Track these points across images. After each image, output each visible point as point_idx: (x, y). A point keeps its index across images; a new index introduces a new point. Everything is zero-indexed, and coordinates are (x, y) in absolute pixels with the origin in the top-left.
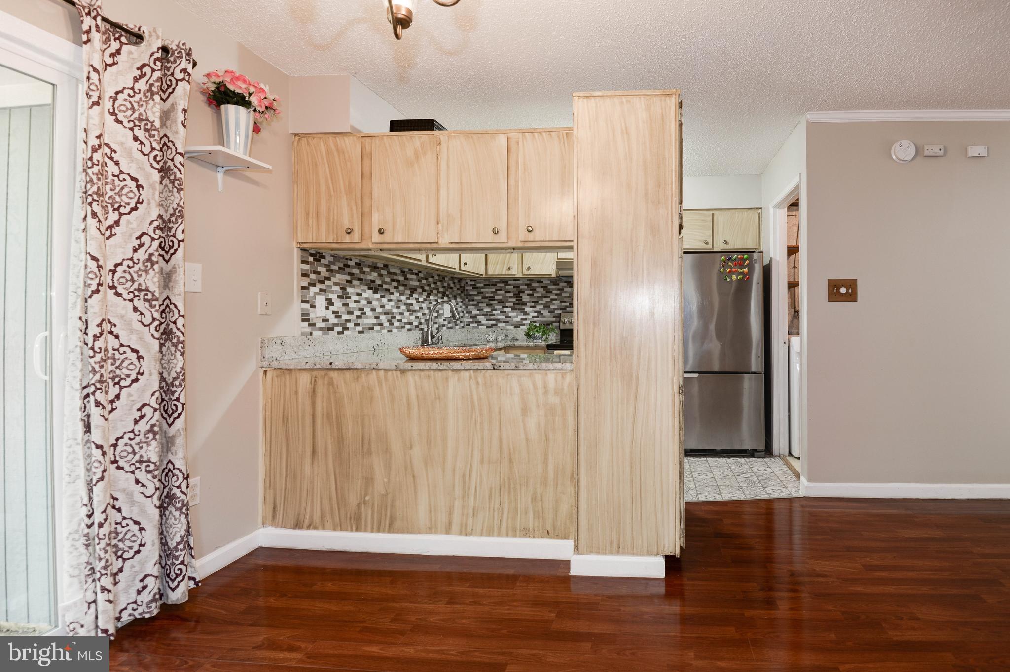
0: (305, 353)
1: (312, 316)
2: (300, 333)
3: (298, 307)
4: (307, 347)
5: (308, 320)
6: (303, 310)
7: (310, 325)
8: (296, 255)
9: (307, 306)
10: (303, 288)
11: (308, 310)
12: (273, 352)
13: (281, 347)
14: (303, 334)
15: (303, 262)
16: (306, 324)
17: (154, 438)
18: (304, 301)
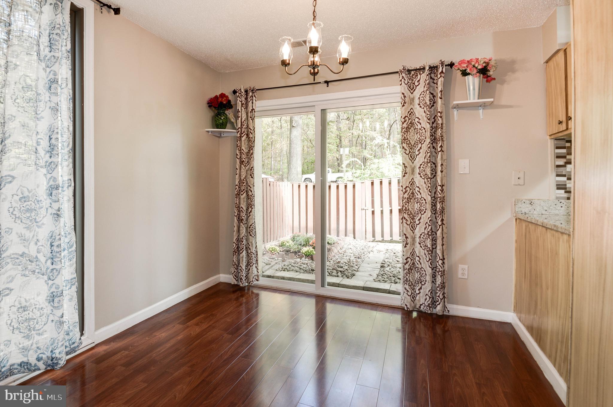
0: (557, 212)
1: (568, 186)
2: (554, 197)
3: (552, 179)
4: (559, 208)
5: (565, 188)
6: (557, 181)
7: (566, 192)
8: (550, 144)
9: (564, 179)
10: (558, 166)
11: (566, 181)
12: (525, 208)
13: (530, 205)
14: (558, 198)
15: (558, 148)
16: (563, 191)
17: (429, 237)
18: (558, 175)
